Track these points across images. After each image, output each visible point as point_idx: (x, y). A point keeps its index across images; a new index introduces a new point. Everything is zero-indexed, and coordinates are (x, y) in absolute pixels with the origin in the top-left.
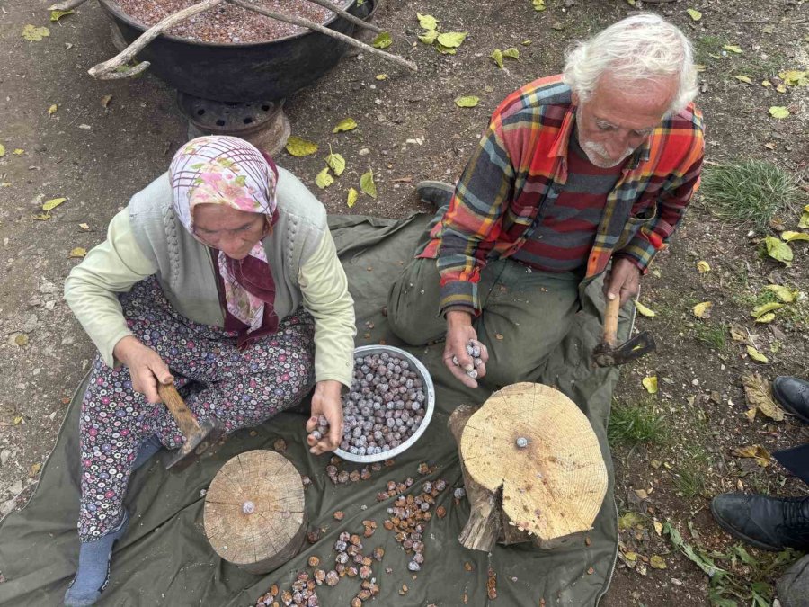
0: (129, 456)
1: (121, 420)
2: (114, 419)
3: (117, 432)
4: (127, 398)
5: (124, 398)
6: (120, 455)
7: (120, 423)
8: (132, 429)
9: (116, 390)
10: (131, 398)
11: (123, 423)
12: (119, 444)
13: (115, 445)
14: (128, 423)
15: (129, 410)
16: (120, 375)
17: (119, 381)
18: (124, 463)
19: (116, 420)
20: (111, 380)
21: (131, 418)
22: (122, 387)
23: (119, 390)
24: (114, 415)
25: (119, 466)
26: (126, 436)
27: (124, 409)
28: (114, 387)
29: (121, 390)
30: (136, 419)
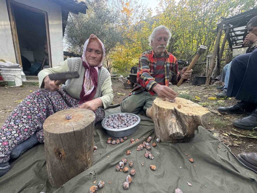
0: (26, 128)
1: (30, 111)
2: (28, 110)
3: (26, 115)
4: (37, 104)
5: (36, 104)
6: (22, 126)
7: (29, 112)
8: (33, 117)
9: (34, 100)
10: (39, 105)
11: (30, 113)
12: (24, 121)
13: (22, 121)
14: (33, 114)
15: (36, 109)
16: (38, 96)
17: (37, 98)
18: (21, 130)
19: (29, 110)
20: (34, 97)
21: (35, 112)
22: (37, 100)
23: (35, 101)
24: (29, 108)
25: (19, 131)
26: (29, 119)
27: (34, 108)
28: (34, 99)
29: (36, 101)
30: (36, 114)
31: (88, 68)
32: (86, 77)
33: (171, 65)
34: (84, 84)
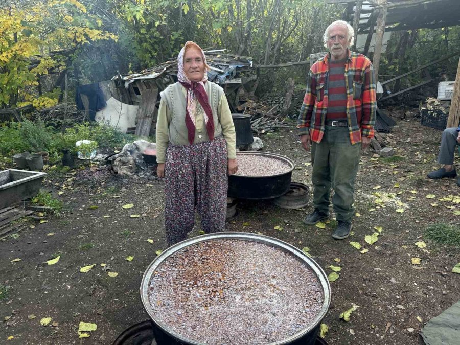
31: (190, 86)
32: (189, 97)
33: (358, 73)
34: (188, 107)
